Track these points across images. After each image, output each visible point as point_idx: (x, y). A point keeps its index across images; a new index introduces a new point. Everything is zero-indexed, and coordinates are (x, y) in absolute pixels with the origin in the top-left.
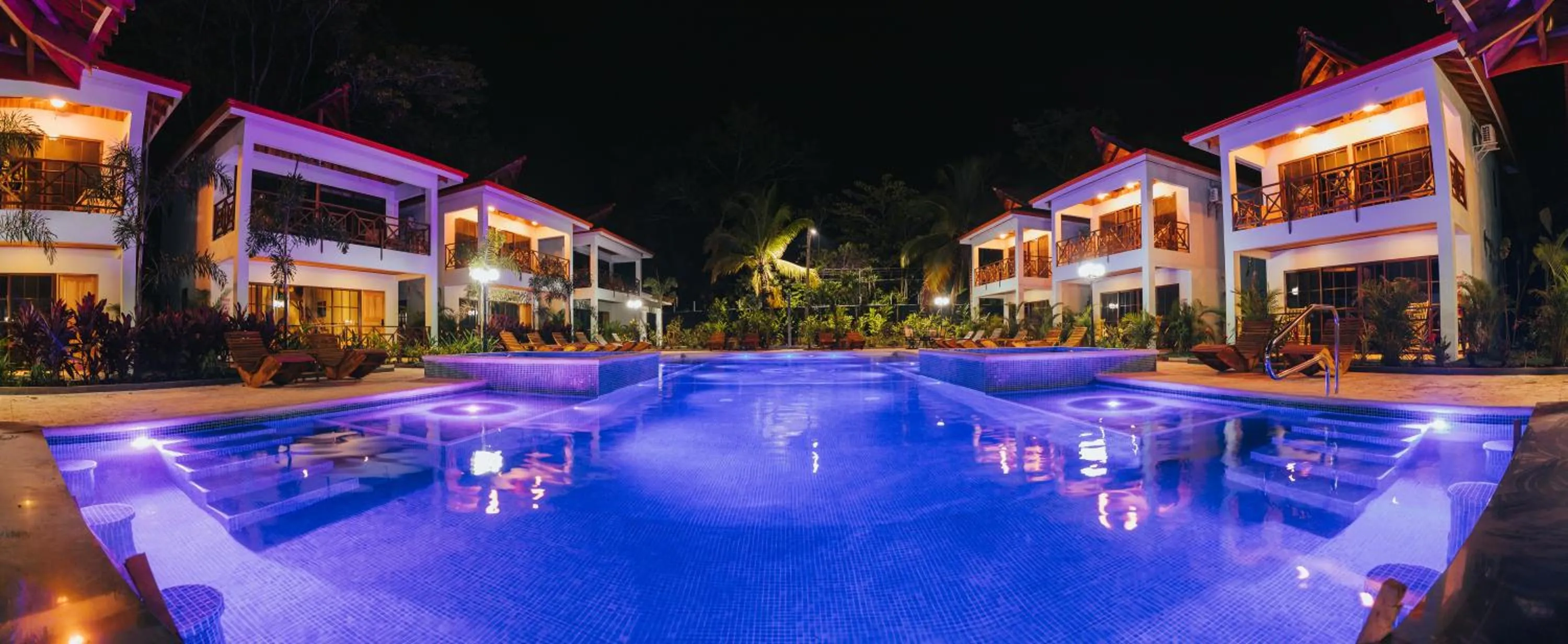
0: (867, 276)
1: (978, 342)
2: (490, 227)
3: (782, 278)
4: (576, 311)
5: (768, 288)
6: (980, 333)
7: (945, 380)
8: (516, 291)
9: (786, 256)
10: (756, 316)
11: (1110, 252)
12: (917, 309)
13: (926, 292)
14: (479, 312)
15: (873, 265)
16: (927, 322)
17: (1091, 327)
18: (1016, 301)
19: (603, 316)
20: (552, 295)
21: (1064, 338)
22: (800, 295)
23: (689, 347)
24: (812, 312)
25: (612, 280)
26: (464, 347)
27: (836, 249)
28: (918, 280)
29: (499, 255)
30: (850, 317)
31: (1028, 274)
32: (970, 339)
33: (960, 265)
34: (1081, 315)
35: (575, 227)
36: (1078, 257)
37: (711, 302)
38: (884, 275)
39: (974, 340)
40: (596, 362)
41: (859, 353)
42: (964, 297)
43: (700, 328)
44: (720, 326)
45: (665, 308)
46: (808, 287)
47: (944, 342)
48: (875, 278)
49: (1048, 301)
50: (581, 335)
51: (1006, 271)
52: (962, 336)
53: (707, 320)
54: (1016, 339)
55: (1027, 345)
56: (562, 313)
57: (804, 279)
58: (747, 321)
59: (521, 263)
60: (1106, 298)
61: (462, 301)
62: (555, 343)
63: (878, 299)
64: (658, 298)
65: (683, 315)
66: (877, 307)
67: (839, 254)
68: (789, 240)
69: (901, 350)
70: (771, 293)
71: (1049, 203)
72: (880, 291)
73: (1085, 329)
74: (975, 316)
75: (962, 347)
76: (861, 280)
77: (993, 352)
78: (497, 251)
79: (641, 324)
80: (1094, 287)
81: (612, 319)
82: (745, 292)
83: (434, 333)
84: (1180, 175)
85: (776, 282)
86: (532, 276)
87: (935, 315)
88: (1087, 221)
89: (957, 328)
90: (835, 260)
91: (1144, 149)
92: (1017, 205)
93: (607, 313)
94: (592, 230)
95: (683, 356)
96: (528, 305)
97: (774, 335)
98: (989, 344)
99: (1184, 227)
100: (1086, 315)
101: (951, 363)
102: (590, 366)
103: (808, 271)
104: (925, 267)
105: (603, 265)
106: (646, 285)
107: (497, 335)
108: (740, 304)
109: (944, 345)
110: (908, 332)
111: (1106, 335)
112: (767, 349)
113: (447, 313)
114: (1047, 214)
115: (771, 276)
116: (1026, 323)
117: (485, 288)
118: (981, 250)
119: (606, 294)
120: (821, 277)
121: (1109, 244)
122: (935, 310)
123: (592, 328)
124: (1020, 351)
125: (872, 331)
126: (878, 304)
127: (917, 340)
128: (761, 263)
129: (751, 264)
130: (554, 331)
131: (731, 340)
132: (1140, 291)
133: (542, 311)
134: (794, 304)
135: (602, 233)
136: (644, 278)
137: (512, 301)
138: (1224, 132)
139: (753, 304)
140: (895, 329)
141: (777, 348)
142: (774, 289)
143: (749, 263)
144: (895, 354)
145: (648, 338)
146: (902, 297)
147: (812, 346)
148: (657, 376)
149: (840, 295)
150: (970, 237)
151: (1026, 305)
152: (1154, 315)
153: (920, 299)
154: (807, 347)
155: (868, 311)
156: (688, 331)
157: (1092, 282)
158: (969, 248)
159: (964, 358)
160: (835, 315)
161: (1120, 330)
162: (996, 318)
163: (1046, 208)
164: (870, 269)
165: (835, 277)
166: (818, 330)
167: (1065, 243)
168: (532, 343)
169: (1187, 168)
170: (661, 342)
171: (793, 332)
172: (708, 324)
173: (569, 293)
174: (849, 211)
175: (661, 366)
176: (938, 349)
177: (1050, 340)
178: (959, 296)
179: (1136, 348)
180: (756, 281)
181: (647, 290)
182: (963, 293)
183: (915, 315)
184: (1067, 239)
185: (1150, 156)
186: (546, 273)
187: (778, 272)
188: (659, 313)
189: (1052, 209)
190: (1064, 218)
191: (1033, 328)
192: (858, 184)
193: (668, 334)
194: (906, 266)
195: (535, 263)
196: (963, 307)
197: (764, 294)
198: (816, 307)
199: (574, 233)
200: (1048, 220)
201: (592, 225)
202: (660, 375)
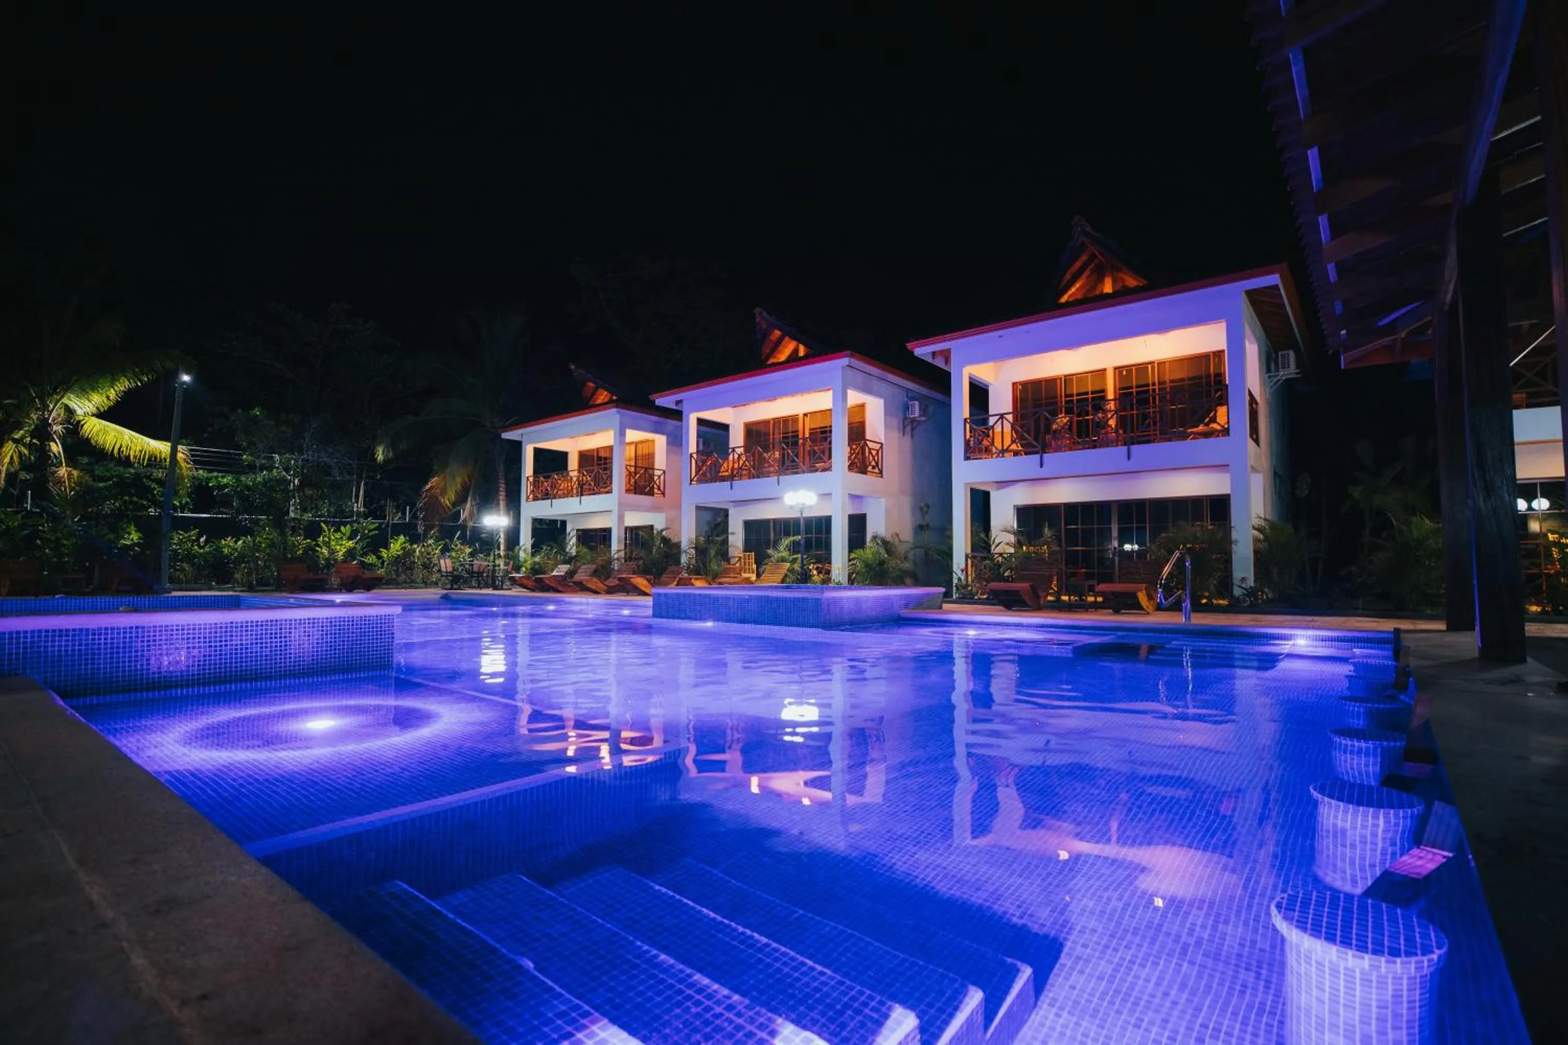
6: (587, 569)
11: (780, 473)
18: (611, 524)
21: (758, 575)
31: (630, 490)
51: (593, 484)
71: (679, 402)
80: (731, 512)
84: (876, 384)
88: (725, 427)
91: (848, 352)
99: (877, 446)
103: (174, 450)
114: (677, 415)
118: (538, 452)
121: (777, 461)
128: (44, 420)
138: (957, 346)
150: (520, 432)
158: (517, 446)
163: (679, 407)
169: (891, 377)
185: (855, 362)
189: (687, 409)
190: (701, 422)
200: (678, 423)
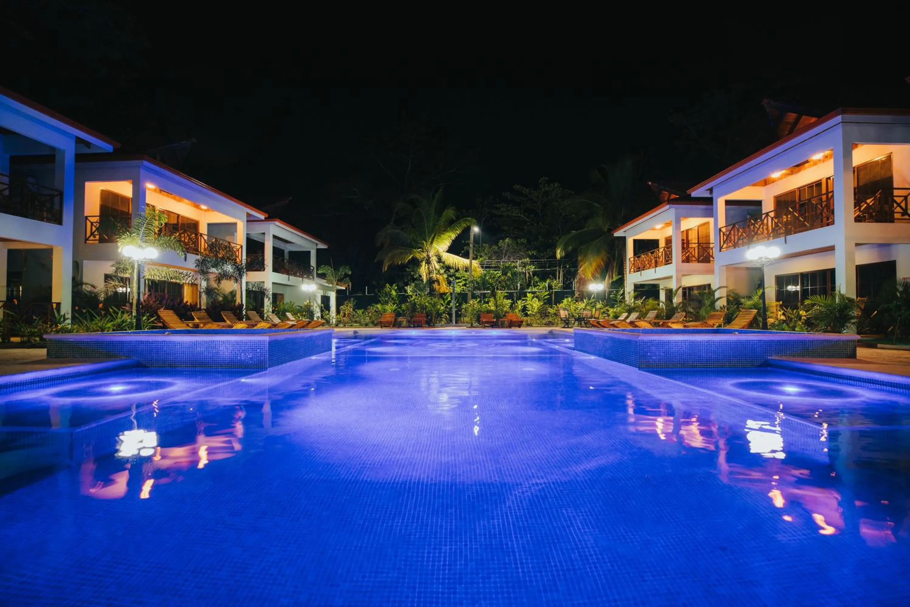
0: (525, 267)
1: (632, 323)
2: (148, 205)
3: (448, 268)
4: (249, 292)
5: (434, 276)
6: (634, 316)
7: (599, 356)
8: (181, 271)
9: (451, 250)
10: (425, 300)
11: (788, 232)
12: (572, 294)
13: (580, 279)
14: (131, 288)
15: (530, 257)
16: (581, 305)
17: (763, 311)
18: (673, 285)
19: (276, 297)
20: (223, 276)
21: (729, 320)
22: (464, 282)
23: (361, 325)
24: (474, 297)
25: (287, 265)
26: (109, 325)
27: (496, 243)
28: (573, 269)
29: (159, 235)
30: (510, 301)
31: (687, 260)
32: (624, 320)
33: (614, 256)
34: (749, 298)
35: (249, 215)
36: (745, 240)
37: (384, 286)
38: (541, 266)
39: (628, 321)
40: (266, 338)
41: (516, 331)
42: (620, 283)
43: (372, 309)
44: (390, 308)
45: (339, 292)
46: (471, 275)
47: (598, 323)
48: (532, 268)
49: (709, 285)
50: (252, 314)
51: (662, 259)
52: (616, 317)
53: (378, 302)
54: (672, 320)
55: (685, 326)
56: (233, 294)
57: (467, 270)
58: (415, 304)
59: (186, 244)
60: (781, 281)
61: (107, 277)
62: (225, 321)
63: (535, 286)
64: (332, 283)
65: (356, 298)
66: (535, 293)
67: (499, 248)
68: (453, 236)
69: (557, 329)
70: (438, 281)
71: (711, 190)
72: (536, 279)
73: (755, 311)
74: (629, 299)
75: (617, 327)
76: (519, 269)
77: (646, 332)
78: (156, 230)
79: (315, 305)
80: (766, 271)
81: (287, 300)
82: (414, 280)
83: (66, 309)
85: (442, 271)
86: (199, 257)
87: (589, 299)
88: (759, 203)
89: (611, 310)
90: (495, 253)
91: (840, 110)
92: (673, 196)
93: (282, 295)
94: (267, 219)
95: (355, 332)
96: (194, 285)
97: (439, 315)
98: (644, 325)
100: (756, 298)
101: (606, 341)
102: (260, 341)
103: (471, 263)
104: (580, 258)
105: (277, 252)
106: (320, 272)
107: (154, 312)
108: (409, 289)
109: (599, 325)
110: (563, 314)
111: (783, 317)
112: (434, 326)
113: (87, 288)
114: (709, 202)
115: (438, 266)
116: (684, 306)
117: (139, 266)
118: (635, 241)
119: (281, 278)
120: (482, 267)
121: (786, 224)
122: (589, 296)
123: (266, 308)
124: (677, 332)
125: (529, 313)
126: (535, 290)
127: (572, 320)
128: (428, 256)
129: (420, 255)
130: (224, 310)
131: (400, 319)
132: (832, 271)
133: (209, 291)
134: (458, 290)
135: (277, 223)
136: (318, 265)
137: (174, 281)
139: (421, 290)
140: (551, 311)
141: (442, 326)
142: (440, 278)
143: (418, 256)
144: (551, 332)
145: (322, 317)
146: (557, 284)
147: (474, 325)
148: (331, 350)
149: (500, 282)
150: (624, 229)
151: (684, 289)
152: (854, 297)
153: (575, 285)
154: (470, 325)
155: (526, 296)
156: (360, 312)
157: (763, 265)
158: (623, 240)
159: (617, 336)
160: (495, 299)
161: (803, 313)
162: (651, 301)
163: (707, 195)
164: (527, 260)
165: (495, 267)
166: (479, 311)
167: (730, 227)
168: (197, 321)
170: (334, 320)
171: (456, 312)
172: (379, 306)
173: (241, 276)
174: (508, 211)
175: (334, 341)
176: (593, 329)
177: (711, 322)
178: (613, 283)
179: (826, 331)
180: (423, 270)
181: (322, 276)
182: (617, 281)
183: (570, 299)
184: (731, 223)
186: (216, 256)
187: (444, 263)
188: (333, 296)
189: (714, 195)
190: (728, 202)
191: (691, 310)
192: (517, 187)
193: (342, 314)
194: (561, 258)
195: (203, 245)
196: (617, 292)
197: (431, 282)
198: (478, 292)
199: (247, 221)
200: (709, 207)
201: (267, 216)
202: (334, 349)
